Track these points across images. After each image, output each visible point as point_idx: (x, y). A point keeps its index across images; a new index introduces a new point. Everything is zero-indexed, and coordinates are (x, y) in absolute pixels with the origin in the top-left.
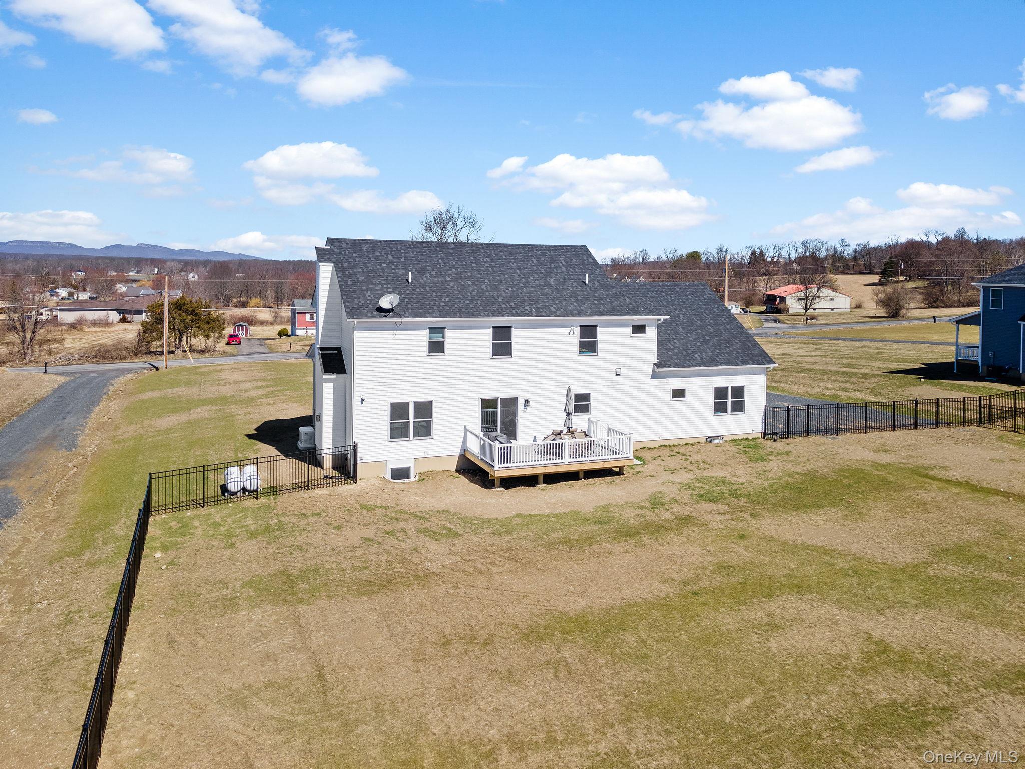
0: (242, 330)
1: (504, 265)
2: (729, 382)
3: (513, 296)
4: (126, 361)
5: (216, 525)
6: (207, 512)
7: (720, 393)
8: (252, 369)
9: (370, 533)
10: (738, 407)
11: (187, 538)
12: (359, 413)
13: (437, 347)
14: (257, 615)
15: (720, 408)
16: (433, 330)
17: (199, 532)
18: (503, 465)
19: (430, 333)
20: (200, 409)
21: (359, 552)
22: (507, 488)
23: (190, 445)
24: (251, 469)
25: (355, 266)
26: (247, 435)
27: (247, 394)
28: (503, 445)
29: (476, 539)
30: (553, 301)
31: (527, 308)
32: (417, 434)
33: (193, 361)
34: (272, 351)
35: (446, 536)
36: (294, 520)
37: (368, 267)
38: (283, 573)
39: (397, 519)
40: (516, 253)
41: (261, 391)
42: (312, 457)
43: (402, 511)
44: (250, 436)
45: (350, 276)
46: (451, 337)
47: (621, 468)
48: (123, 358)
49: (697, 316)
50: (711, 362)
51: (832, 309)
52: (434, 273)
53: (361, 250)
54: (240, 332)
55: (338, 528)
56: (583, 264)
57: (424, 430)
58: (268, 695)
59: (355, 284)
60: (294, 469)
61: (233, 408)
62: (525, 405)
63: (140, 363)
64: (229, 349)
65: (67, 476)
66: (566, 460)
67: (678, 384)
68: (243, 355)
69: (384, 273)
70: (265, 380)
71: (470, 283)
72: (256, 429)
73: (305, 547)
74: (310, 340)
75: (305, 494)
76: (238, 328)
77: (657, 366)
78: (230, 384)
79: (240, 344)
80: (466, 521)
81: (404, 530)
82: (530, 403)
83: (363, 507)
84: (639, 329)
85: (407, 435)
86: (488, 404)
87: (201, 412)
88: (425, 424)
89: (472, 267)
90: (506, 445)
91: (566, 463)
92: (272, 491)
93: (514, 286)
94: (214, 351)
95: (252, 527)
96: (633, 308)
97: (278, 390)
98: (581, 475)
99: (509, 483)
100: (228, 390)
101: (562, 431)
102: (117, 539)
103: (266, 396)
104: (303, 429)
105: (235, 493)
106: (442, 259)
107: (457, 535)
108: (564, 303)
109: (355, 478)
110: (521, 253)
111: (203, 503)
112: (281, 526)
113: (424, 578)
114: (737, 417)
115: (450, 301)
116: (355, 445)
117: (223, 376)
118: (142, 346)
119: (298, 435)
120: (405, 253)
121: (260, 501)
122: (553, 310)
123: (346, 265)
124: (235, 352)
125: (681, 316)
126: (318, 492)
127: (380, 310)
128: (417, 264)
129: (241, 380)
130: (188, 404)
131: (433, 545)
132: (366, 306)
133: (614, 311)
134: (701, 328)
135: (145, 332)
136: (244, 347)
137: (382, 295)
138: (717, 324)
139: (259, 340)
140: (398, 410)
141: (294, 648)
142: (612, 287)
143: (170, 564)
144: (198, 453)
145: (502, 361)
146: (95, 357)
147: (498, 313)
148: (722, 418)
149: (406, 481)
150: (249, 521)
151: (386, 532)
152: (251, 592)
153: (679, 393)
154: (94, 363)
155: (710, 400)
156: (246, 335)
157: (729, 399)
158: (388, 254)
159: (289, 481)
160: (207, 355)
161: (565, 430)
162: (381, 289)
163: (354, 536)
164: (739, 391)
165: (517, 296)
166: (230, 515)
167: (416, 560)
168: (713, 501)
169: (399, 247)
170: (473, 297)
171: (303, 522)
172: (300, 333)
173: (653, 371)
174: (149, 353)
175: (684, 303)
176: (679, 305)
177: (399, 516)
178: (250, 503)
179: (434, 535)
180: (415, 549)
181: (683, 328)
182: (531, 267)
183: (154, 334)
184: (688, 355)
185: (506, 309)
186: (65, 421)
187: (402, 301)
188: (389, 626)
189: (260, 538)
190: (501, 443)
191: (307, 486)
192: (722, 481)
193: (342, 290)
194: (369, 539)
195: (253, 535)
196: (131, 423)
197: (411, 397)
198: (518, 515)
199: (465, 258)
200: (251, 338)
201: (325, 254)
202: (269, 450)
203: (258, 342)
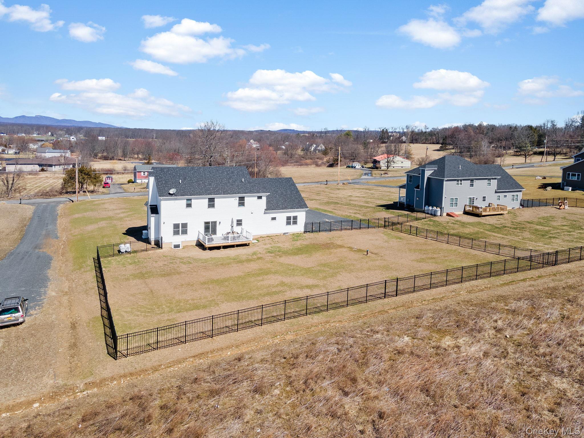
0: (110, 179)
1: (214, 175)
2: (292, 214)
3: (216, 187)
4: (57, 197)
5: (119, 262)
6: (115, 258)
7: (289, 218)
8: (118, 202)
9: (166, 263)
10: (295, 223)
11: (111, 265)
12: (163, 227)
13: (189, 205)
14: (135, 281)
15: (288, 223)
16: (188, 200)
17: (114, 263)
18: (209, 243)
19: (187, 201)
20: (102, 222)
21: (162, 267)
22: (210, 250)
23: (103, 237)
24: (128, 245)
25: (162, 178)
26: (123, 233)
27: (119, 216)
28: (209, 237)
29: (196, 264)
30: (230, 189)
31: (220, 192)
32: (183, 233)
33: (89, 197)
34: (125, 191)
35: (188, 263)
36: (143, 260)
37: (166, 178)
38: (140, 273)
39: (174, 259)
40: (219, 170)
41: (125, 214)
42: (147, 241)
43: (176, 257)
44: (124, 234)
45: (160, 182)
46: (194, 202)
47: (249, 244)
48: (55, 196)
49: (285, 191)
50: (286, 208)
51: (402, 167)
52: (189, 179)
53: (164, 171)
54: (109, 180)
55: (156, 262)
56: (243, 174)
57: (185, 232)
58: (140, 294)
59: (161, 184)
60: (141, 245)
61: (115, 222)
62: (219, 224)
63: (64, 198)
64: (104, 190)
65: (61, 248)
66: (230, 241)
67: (273, 215)
68: (112, 194)
69: (171, 180)
70: (126, 209)
71: (201, 183)
72: (126, 231)
73: (146, 267)
74: (144, 185)
75: (145, 253)
76: (108, 178)
77: (266, 210)
78: (111, 210)
79: (109, 187)
80: (195, 260)
81: (176, 262)
82: (221, 223)
83: (163, 256)
84: (260, 198)
85: (179, 234)
86: (207, 223)
87: (103, 224)
88: (185, 230)
89: (203, 177)
90: (210, 237)
91: (230, 242)
92: (135, 252)
93: (217, 183)
94: (98, 192)
95: (130, 262)
96: (258, 191)
97: (132, 214)
98: (235, 246)
99: (211, 249)
100: (111, 214)
101: (230, 232)
102: (90, 266)
103: (127, 217)
104: (144, 232)
105: (123, 253)
106: (192, 173)
107: (191, 263)
108: (233, 189)
109: (162, 248)
110: (221, 170)
111: (114, 255)
112: (139, 261)
113: (179, 273)
114: (295, 226)
115: (194, 190)
116: (162, 237)
117: (106, 206)
118: (64, 190)
119: (142, 233)
120: (179, 172)
121: (131, 255)
122: (229, 192)
123: (158, 177)
124: (108, 192)
125: (279, 191)
126: (149, 252)
127: (170, 194)
128: (183, 176)
129: (115, 208)
130: (95, 221)
131: (184, 266)
132: (165, 192)
133: (251, 192)
134: (285, 195)
135: (65, 183)
136: (112, 189)
137: (171, 189)
138: (291, 194)
139: (118, 184)
140: (176, 226)
141: (145, 287)
142: (252, 183)
143: (108, 271)
144: (107, 240)
145: (211, 209)
146: (42, 195)
147: (210, 194)
148: (289, 226)
149: (178, 248)
150: (129, 260)
151: (170, 263)
152: (132, 277)
153: (274, 219)
154: (41, 198)
155: (285, 221)
156: (112, 181)
157: (292, 220)
158: (173, 173)
159: (140, 249)
160: (95, 194)
161: (231, 232)
162: (170, 186)
163: (161, 264)
164: (295, 218)
165: (218, 187)
166: (123, 259)
167: (178, 269)
168: (271, 253)
169: (177, 169)
170: (202, 188)
171: (145, 261)
172: (138, 181)
173: (265, 211)
174: (67, 193)
175: (281, 186)
176: (280, 187)
177: (175, 258)
178: (128, 255)
179: (184, 263)
180: (178, 267)
181: (278, 196)
182: (224, 176)
183: (69, 184)
184: (278, 206)
185: (213, 192)
186: (48, 227)
187: (177, 190)
188: (168, 283)
189: (133, 265)
190: (208, 236)
191: (146, 250)
192: (279, 247)
193: (157, 187)
194: (165, 265)
195: (131, 264)
196: (75, 228)
197: (180, 222)
198: (210, 258)
199: (200, 173)
200: (114, 183)
201: (152, 173)
202: (132, 239)
203: (118, 186)
